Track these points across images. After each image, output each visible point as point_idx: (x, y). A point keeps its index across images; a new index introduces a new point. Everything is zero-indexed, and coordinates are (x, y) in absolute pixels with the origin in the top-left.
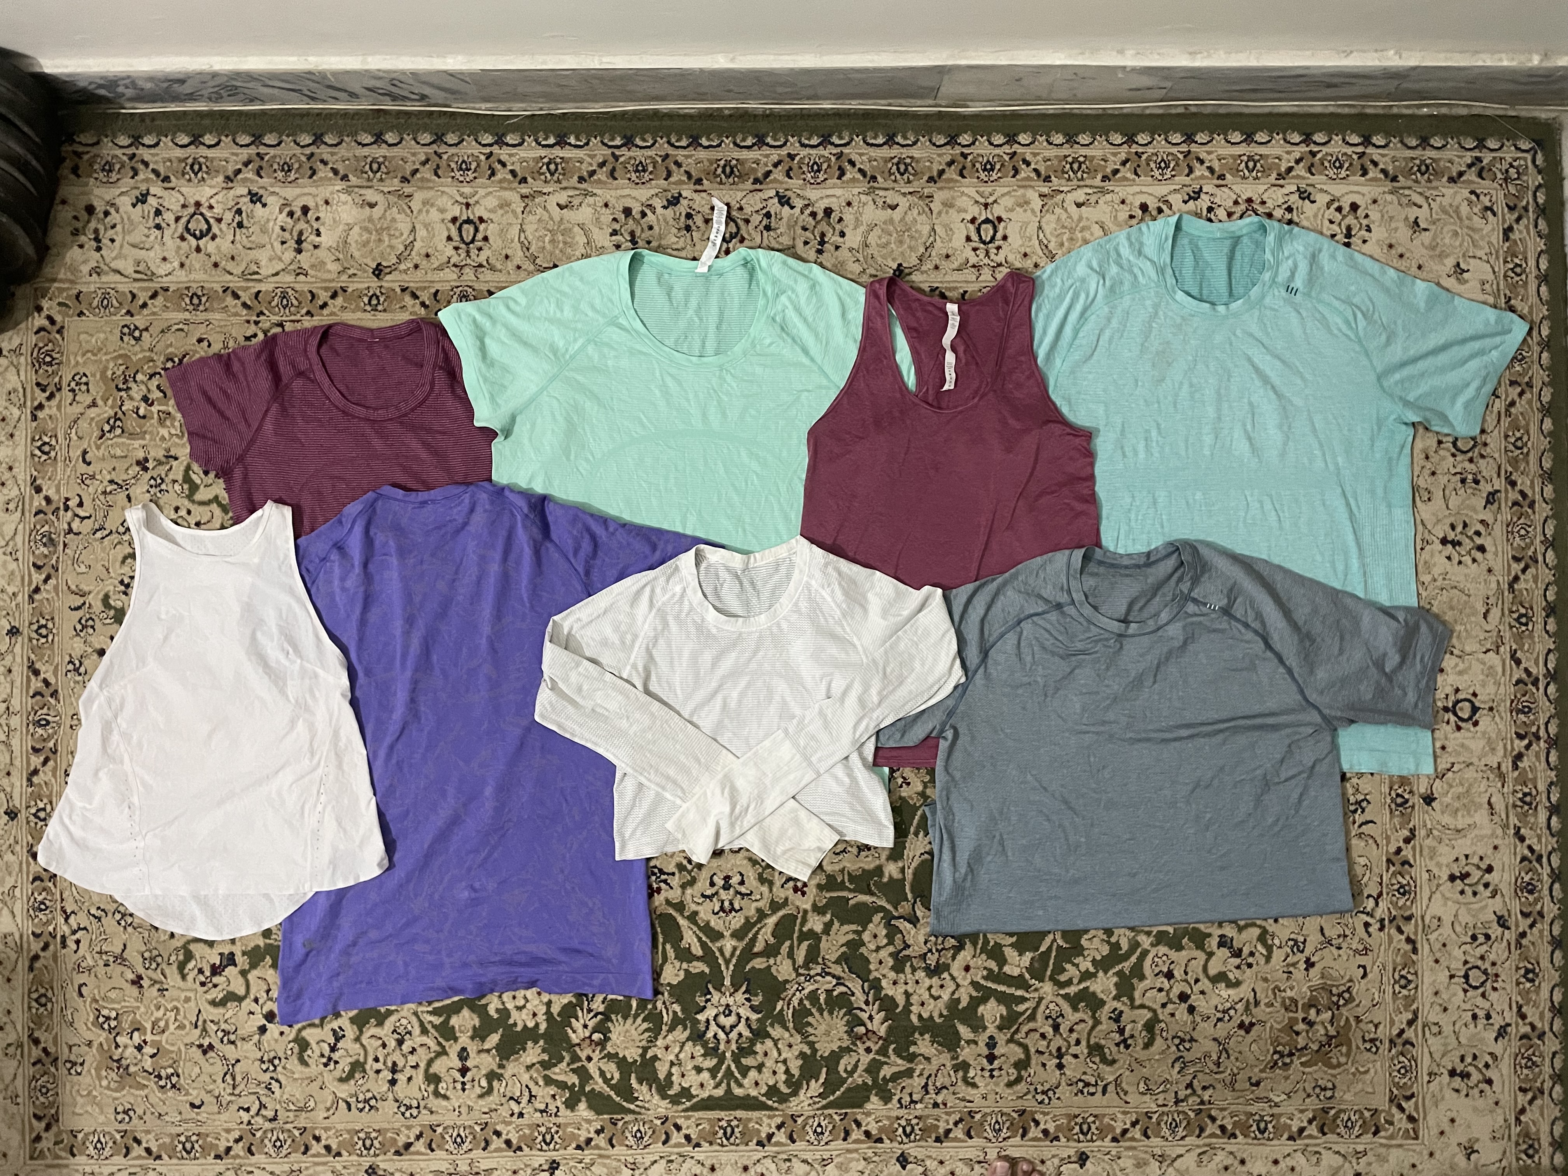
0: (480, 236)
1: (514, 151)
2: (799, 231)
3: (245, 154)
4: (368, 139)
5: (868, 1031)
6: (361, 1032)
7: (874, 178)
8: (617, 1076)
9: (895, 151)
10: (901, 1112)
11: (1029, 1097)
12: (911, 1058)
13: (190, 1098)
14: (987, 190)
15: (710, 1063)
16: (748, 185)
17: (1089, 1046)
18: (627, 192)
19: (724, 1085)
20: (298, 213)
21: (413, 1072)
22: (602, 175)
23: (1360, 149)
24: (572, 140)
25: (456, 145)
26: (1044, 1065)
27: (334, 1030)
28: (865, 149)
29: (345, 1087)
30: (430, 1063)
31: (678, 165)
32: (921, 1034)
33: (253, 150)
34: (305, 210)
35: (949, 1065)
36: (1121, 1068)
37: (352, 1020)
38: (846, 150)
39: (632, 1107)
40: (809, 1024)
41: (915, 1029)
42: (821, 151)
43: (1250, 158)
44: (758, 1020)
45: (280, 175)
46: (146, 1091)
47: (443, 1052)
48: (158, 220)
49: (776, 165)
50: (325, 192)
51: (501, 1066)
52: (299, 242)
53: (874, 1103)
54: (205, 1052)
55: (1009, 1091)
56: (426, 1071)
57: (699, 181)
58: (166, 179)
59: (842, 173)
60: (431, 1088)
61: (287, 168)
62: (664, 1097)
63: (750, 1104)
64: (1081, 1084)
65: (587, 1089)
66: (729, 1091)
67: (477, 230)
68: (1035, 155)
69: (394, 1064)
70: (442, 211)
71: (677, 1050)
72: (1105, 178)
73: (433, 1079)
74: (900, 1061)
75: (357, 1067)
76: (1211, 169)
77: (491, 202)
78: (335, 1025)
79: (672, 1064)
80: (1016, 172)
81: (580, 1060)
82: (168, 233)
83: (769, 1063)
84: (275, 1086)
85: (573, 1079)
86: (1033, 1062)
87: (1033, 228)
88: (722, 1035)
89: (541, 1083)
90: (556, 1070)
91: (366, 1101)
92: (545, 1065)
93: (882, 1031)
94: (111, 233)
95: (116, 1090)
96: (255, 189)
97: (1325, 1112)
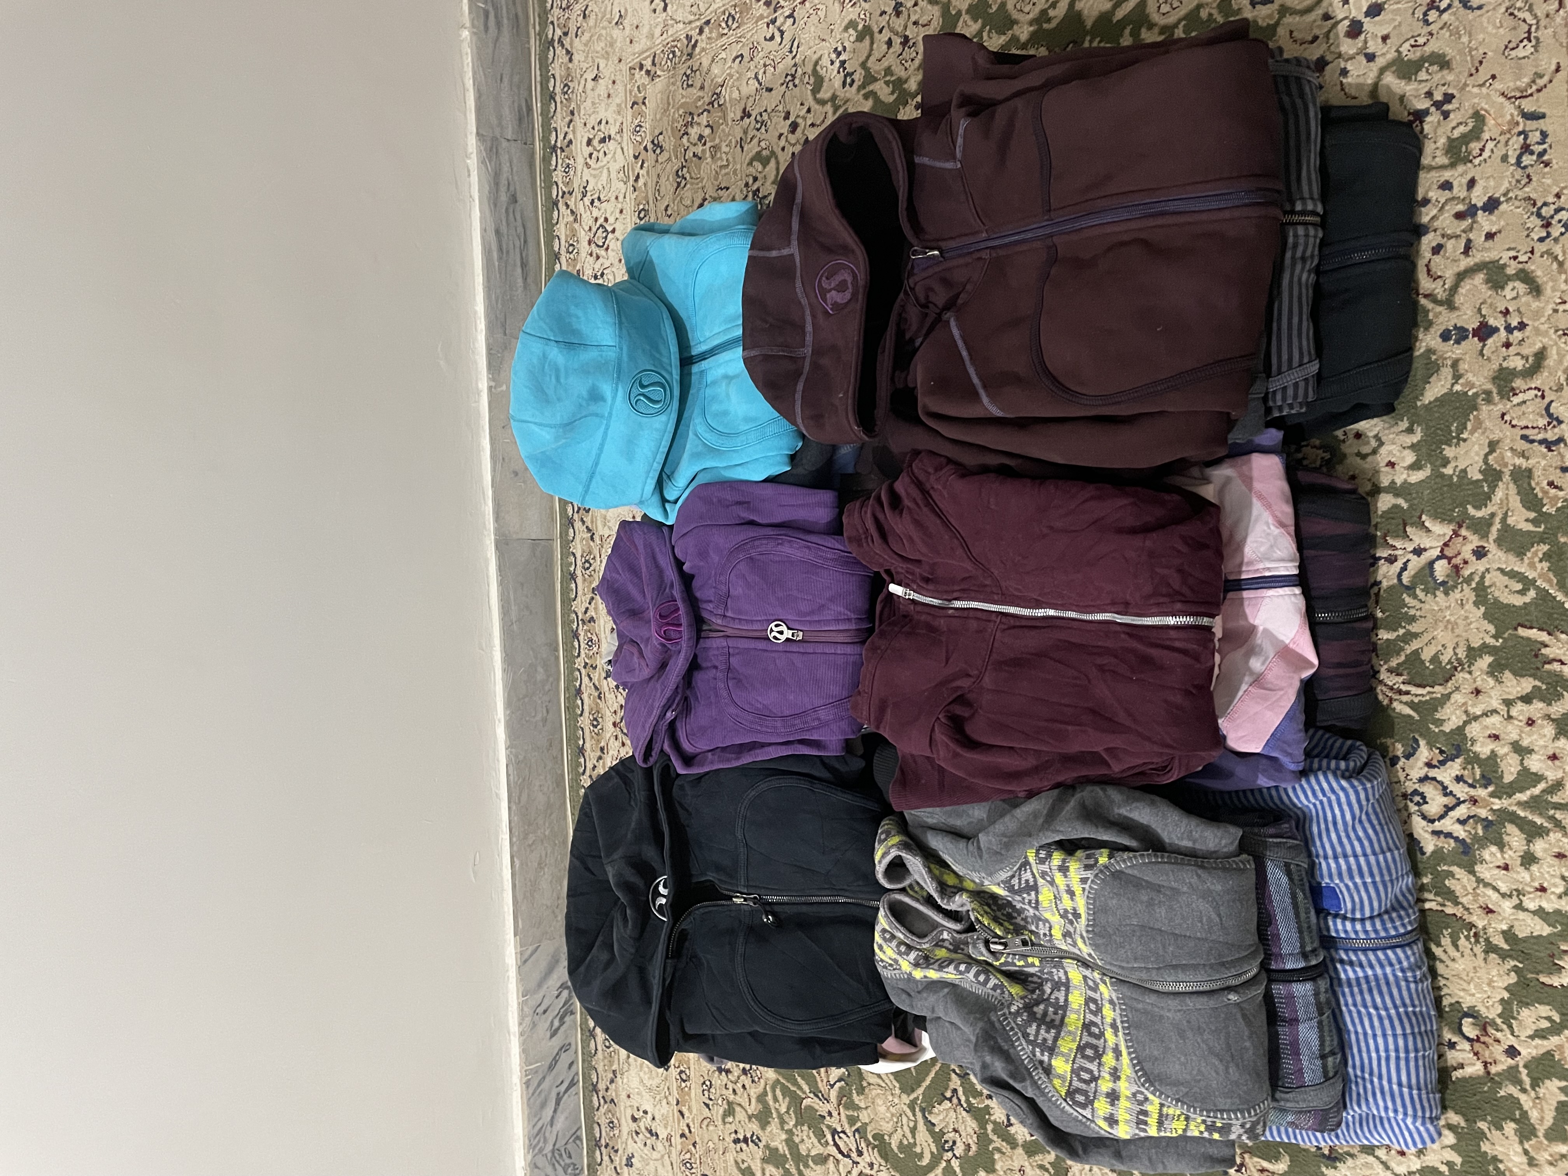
5: (1442, 556)
9: (579, 572)
11: (1557, 250)
20: (635, 1126)
26: (1490, 236)
28: (579, 600)
32: (1446, 462)
33: (604, 1151)
34: (634, 1119)
35: (1500, 407)
36: (1489, 99)
38: (580, 617)
40: (1435, 659)
41: (1438, 476)
42: (581, 638)
44: (1431, 745)
45: (616, 1132)
49: (590, 679)
50: (623, 1096)
52: (652, 1133)
55: (1548, 291)
59: (592, 619)
61: (612, 1125)
64: (1527, 160)
71: (1490, 892)
74: (1499, 494)
79: (1519, 907)
81: (1514, 1070)
83: (1512, 732)
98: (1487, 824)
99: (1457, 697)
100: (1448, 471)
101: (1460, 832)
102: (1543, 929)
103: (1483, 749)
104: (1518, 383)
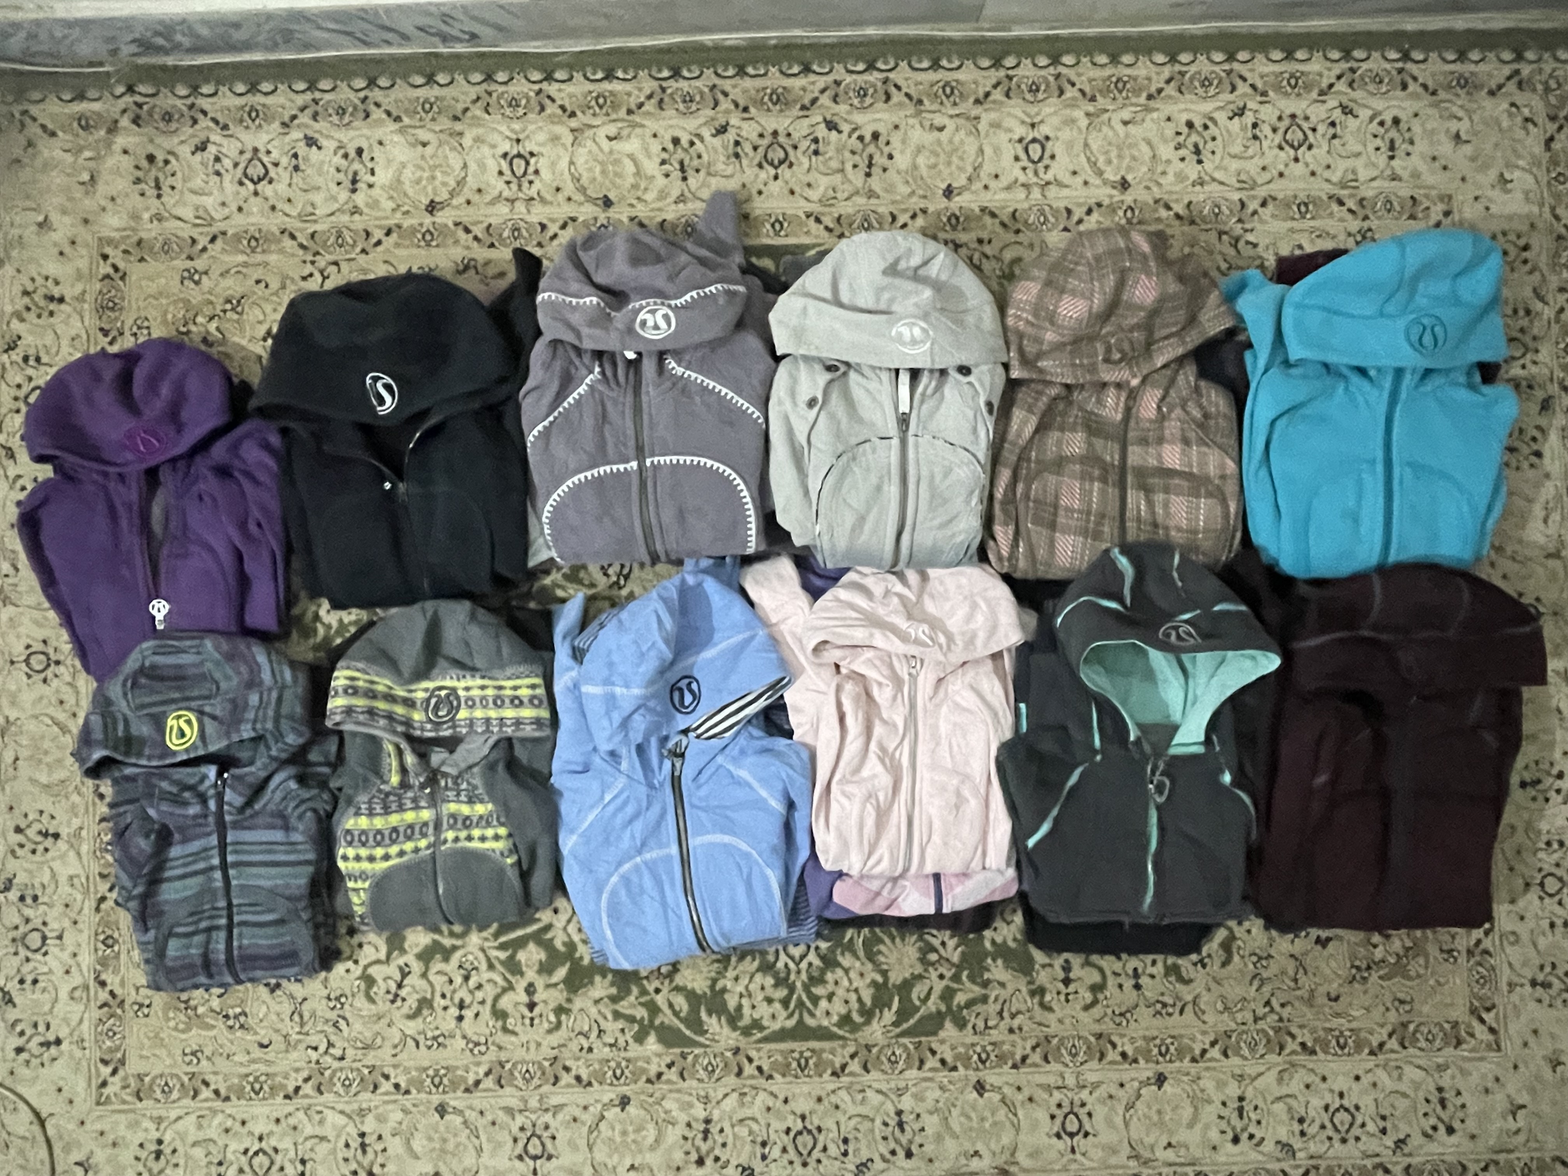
0: (531, 169)
1: (563, 86)
2: (847, 154)
3: (300, 100)
4: (419, 80)
5: (940, 957)
6: (427, 969)
7: (920, 102)
8: (685, 1008)
9: (940, 75)
10: (976, 1039)
11: (1107, 1019)
12: (986, 984)
13: (258, 1038)
14: (1033, 110)
15: (782, 993)
16: (796, 111)
17: (1165, 966)
18: (673, 122)
19: (796, 1016)
20: (352, 154)
21: (480, 1008)
22: (649, 107)
23: (1400, 65)
24: (620, 74)
25: (505, 83)
26: (1120, 986)
27: (401, 969)
28: (909, 73)
29: (411, 1024)
30: (496, 999)
31: (726, 94)
32: (995, 960)
33: (308, 96)
34: (360, 152)
35: (1024, 990)
36: (1198, 987)
37: (419, 957)
38: (891, 75)
39: (701, 1039)
40: (880, 952)
41: (986, 954)
42: (867, 77)
43: (1292, 75)
44: (828, 949)
45: (335, 119)
46: (213, 1033)
47: (511, 987)
48: (218, 166)
49: (823, 91)
50: (379, 133)
51: (569, 1000)
52: (354, 181)
53: (949, 1030)
54: (272, 991)
55: (1085, 1014)
56: (494, 1006)
57: (746, 109)
58: (225, 127)
59: (888, 98)
60: (499, 1024)
61: (341, 112)
62: (734, 1028)
63: (823, 1034)
64: (1159, 1005)
65: (657, 1022)
66: (801, 1021)
67: (528, 163)
68: (1079, 75)
69: (462, 1001)
70: (494, 146)
71: (747, 981)
72: (1150, 97)
73: (500, 1015)
74: (974, 988)
75: (425, 1003)
76: (1253, 86)
77: (541, 137)
78: (401, 961)
79: (741, 995)
80: (1061, 92)
81: (648, 993)
82: (227, 178)
83: (840, 992)
84: (342, 1024)
85: (641, 1013)
86: (1109, 984)
87: (1079, 147)
88: (792, 965)
89: (610, 1016)
90: (624, 1003)
91: (435, 1038)
92: (614, 999)
93: (956, 958)
94: (170, 181)
95: (183, 1031)
96: (310, 133)
97: (1404, 1025)
98: (786, 979)
99: (858, 964)
100: (989, 961)
101: (780, 965)
102: (731, 1007)
103: (829, 976)
104: (1036, 1000)
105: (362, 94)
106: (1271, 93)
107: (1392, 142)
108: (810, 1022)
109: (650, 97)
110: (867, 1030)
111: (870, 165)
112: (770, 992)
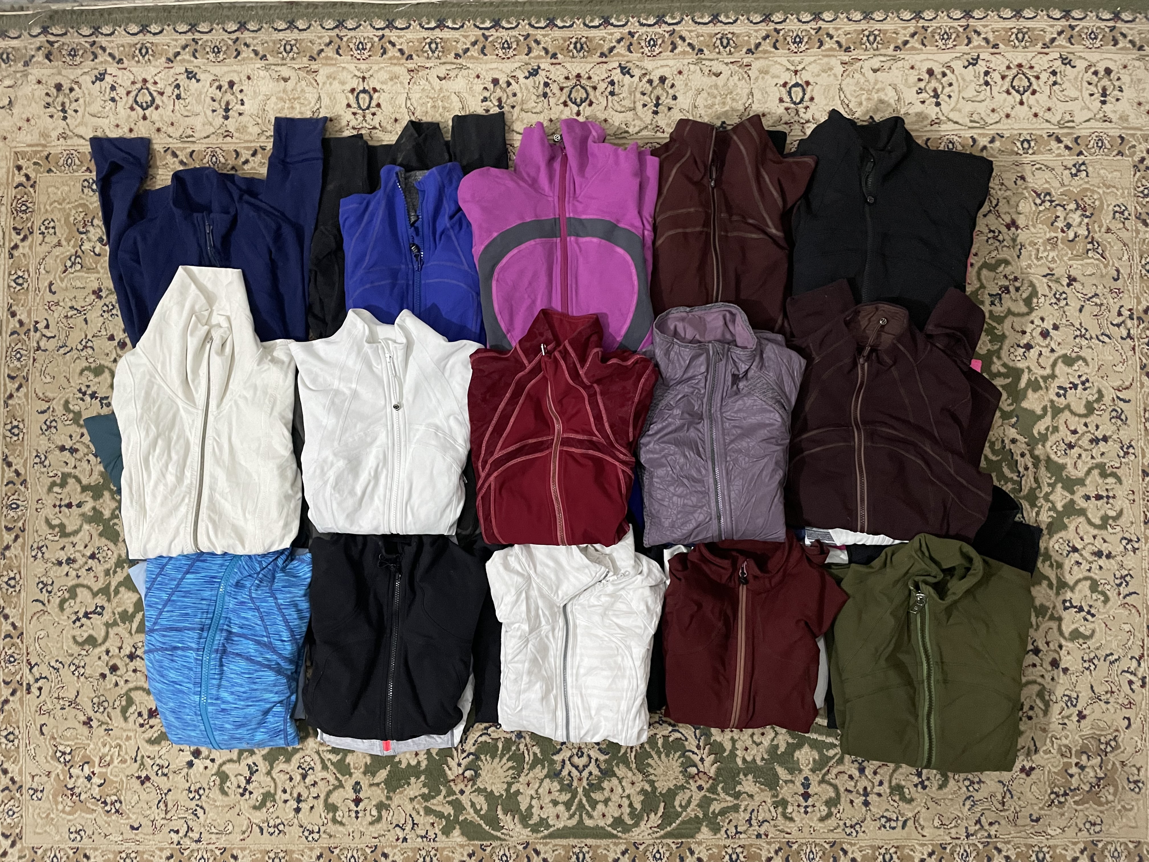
0: (374, 103)
1: (402, 33)
2: (638, 95)
3: (183, 39)
4: (282, 25)
5: (699, 771)
6: (272, 768)
7: (701, 51)
8: (485, 807)
9: (719, 28)
10: (728, 842)
11: (839, 830)
12: (737, 795)
13: (130, 822)
14: (797, 59)
15: (565, 797)
16: (596, 58)
17: (890, 787)
18: (494, 65)
19: (577, 817)
20: (226, 86)
21: (315, 802)
22: (474, 52)
23: (1111, 24)
24: (450, 24)
25: (354, 29)
26: (852, 802)
27: (249, 766)
28: (693, 27)
29: (258, 813)
30: (329, 794)
31: (538, 42)
32: (745, 775)
33: (190, 36)
34: (231, 84)
35: (769, 801)
36: (918, 806)
37: (265, 758)
38: (677, 28)
39: (499, 834)
40: (649, 765)
41: (739, 771)
42: (657, 29)
43: (1020, 31)
44: (605, 761)
45: (211, 56)
46: (95, 815)
47: (341, 786)
48: (113, 94)
49: (619, 41)
50: (247, 69)
51: (389, 798)
52: (227, 110)
53: (705, 833)
54: (142, 783)
55: (821, 825)
56: (326, 800)
57: (554, 56)
58: (120, 61)
59: (674, 47)
60: (331, 815)
61: (216, 50)
62: (525, 826)
63: (599, 833)
64: (883, 820)
65: (461, 818)
66: (581, 821)
67: (371, 98)
68: (837, 29)
69: (299, 795)
70: (343, 83)
71: (537, 785)
72: (897, 48)
73: (331, 808)
74: (728, 798)
75: (268, 797)
76: (987, 40)
77: (383, 75)
78: (250, 761)
79: (532, 798)
80: (821, 43)
81: (454, 793)
82: (120, 104)
83: (615, 798)
84: (200, 812)
85: (448, 810)
86: (843, 800)
87: (834, 91)
88: (575, 773)
89: (422, 813)
90: (434, 801)
91: (275, 826)
92: (426, 798)
93: (712, 772)
94: (74, 105)
95: (69, 814)
96: (191, 68)
97: (1094, 843)
98: (570, 785)
99: (630, 774)
100: (741, 776)
101: (565, 773)
102: (523, 807)
103: (606, 784)
104: (780, 809)
105: (234, 36)
106: (1001, 45)
107: (1104, 89)
108: (589, 822)
109: (474, 44)
110: (636, 831)
111: (657, 105)
112: (555, 795)
